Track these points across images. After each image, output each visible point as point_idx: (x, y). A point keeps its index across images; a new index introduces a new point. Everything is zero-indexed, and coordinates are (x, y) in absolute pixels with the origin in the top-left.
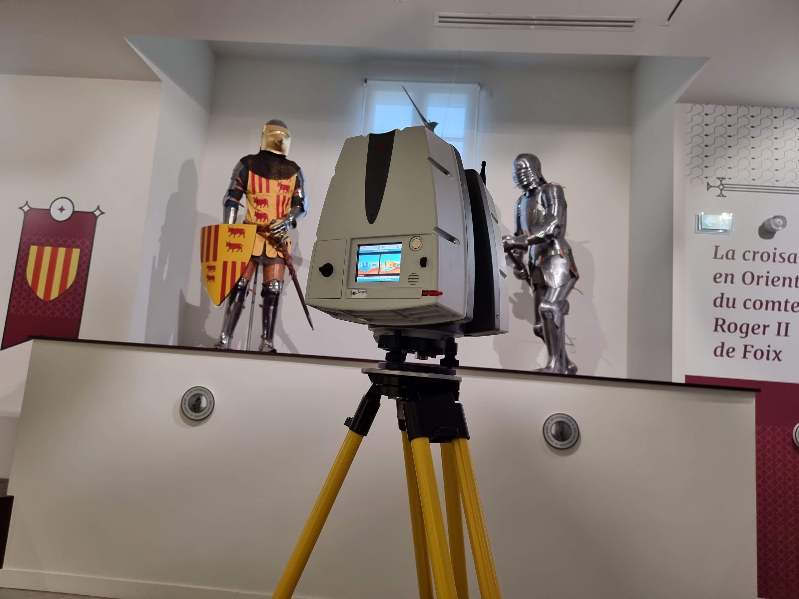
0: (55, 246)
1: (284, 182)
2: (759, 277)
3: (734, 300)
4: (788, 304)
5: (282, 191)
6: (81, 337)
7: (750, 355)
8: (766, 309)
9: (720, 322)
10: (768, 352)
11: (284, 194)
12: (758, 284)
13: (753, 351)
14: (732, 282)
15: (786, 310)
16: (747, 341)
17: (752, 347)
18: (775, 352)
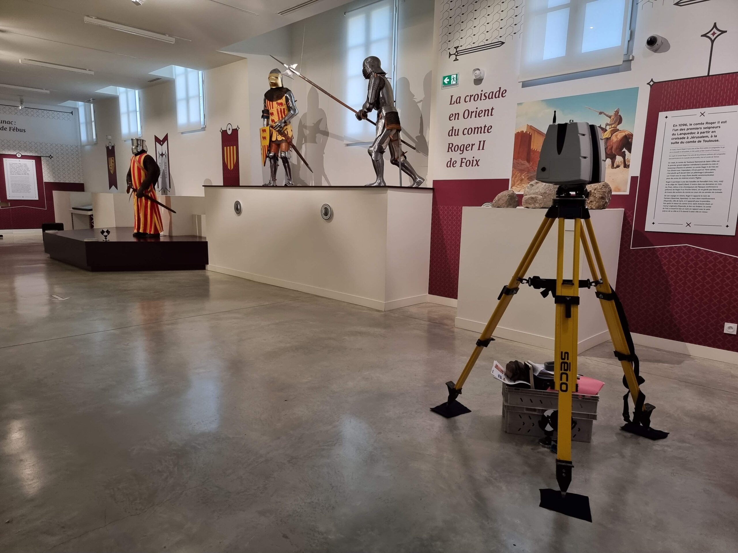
0: (230, 146)
1: (279, 101)
2: (472, 112)
3: (458, 130)
4: (486, 128)
5: (279, 106)
6: (240, 185)
7: (464, 164)
8: (474, 133)
9: (451, 145)
10: (473, 161)
11: (280, 107)
12: (471, 118)
13: (465, 161)
14: (458, 119)
15: (484, 133)
16: (463, 156)
17: (465, 159)
18: (476, 160)
